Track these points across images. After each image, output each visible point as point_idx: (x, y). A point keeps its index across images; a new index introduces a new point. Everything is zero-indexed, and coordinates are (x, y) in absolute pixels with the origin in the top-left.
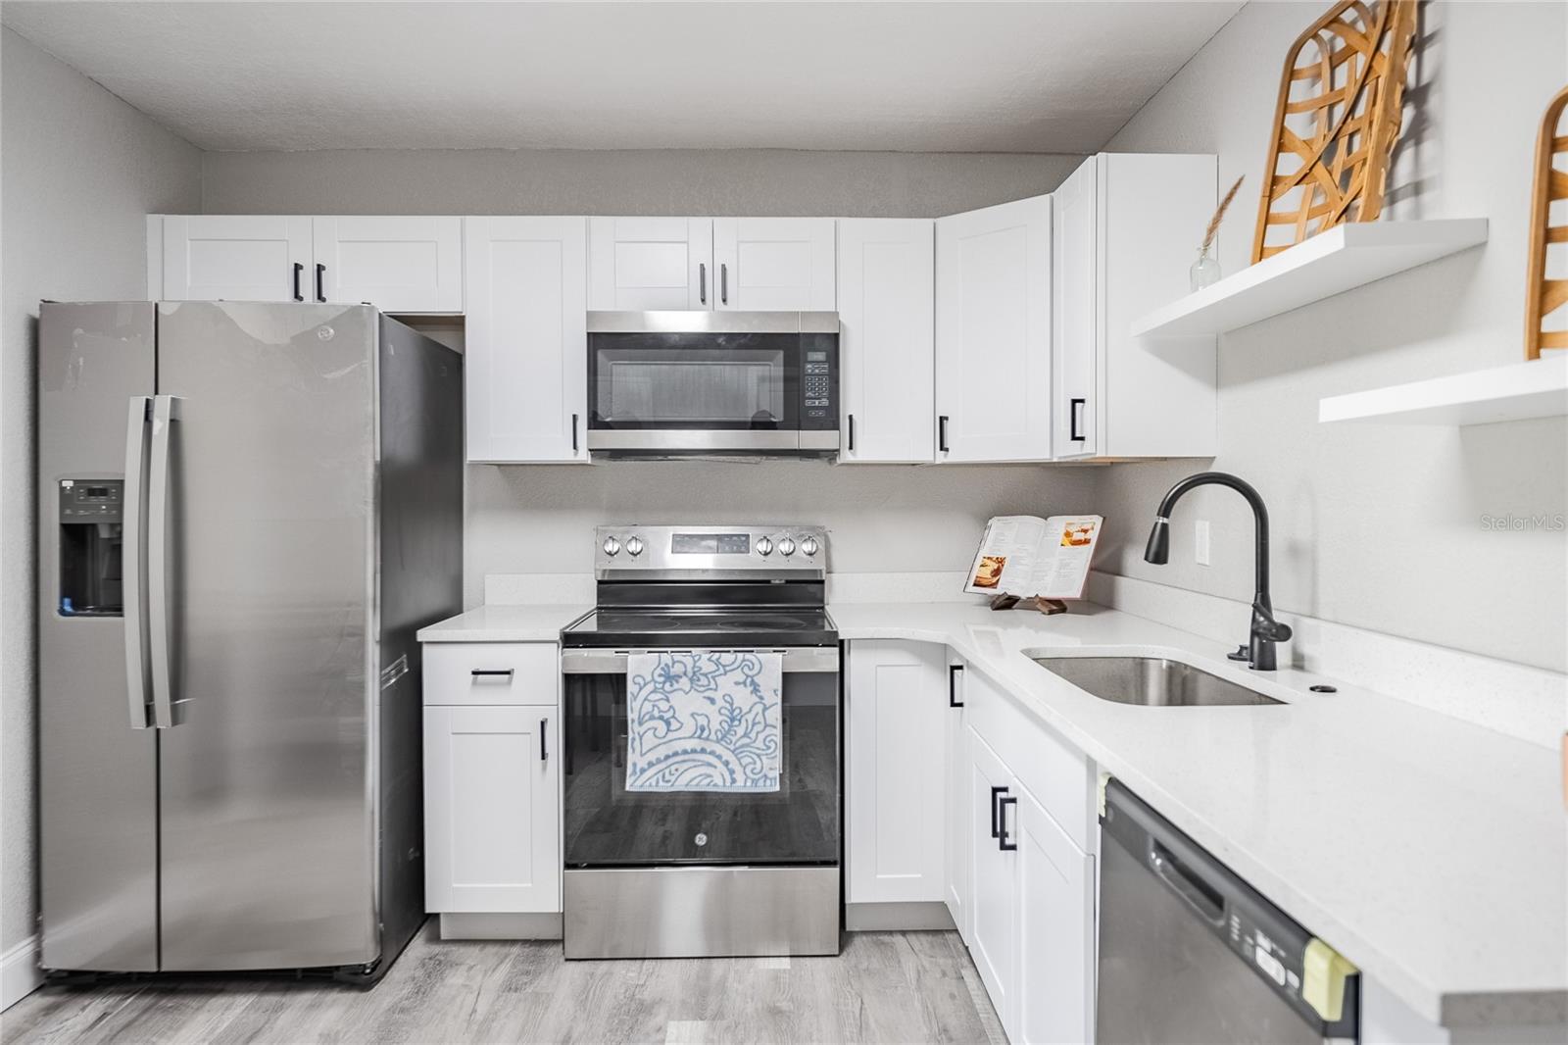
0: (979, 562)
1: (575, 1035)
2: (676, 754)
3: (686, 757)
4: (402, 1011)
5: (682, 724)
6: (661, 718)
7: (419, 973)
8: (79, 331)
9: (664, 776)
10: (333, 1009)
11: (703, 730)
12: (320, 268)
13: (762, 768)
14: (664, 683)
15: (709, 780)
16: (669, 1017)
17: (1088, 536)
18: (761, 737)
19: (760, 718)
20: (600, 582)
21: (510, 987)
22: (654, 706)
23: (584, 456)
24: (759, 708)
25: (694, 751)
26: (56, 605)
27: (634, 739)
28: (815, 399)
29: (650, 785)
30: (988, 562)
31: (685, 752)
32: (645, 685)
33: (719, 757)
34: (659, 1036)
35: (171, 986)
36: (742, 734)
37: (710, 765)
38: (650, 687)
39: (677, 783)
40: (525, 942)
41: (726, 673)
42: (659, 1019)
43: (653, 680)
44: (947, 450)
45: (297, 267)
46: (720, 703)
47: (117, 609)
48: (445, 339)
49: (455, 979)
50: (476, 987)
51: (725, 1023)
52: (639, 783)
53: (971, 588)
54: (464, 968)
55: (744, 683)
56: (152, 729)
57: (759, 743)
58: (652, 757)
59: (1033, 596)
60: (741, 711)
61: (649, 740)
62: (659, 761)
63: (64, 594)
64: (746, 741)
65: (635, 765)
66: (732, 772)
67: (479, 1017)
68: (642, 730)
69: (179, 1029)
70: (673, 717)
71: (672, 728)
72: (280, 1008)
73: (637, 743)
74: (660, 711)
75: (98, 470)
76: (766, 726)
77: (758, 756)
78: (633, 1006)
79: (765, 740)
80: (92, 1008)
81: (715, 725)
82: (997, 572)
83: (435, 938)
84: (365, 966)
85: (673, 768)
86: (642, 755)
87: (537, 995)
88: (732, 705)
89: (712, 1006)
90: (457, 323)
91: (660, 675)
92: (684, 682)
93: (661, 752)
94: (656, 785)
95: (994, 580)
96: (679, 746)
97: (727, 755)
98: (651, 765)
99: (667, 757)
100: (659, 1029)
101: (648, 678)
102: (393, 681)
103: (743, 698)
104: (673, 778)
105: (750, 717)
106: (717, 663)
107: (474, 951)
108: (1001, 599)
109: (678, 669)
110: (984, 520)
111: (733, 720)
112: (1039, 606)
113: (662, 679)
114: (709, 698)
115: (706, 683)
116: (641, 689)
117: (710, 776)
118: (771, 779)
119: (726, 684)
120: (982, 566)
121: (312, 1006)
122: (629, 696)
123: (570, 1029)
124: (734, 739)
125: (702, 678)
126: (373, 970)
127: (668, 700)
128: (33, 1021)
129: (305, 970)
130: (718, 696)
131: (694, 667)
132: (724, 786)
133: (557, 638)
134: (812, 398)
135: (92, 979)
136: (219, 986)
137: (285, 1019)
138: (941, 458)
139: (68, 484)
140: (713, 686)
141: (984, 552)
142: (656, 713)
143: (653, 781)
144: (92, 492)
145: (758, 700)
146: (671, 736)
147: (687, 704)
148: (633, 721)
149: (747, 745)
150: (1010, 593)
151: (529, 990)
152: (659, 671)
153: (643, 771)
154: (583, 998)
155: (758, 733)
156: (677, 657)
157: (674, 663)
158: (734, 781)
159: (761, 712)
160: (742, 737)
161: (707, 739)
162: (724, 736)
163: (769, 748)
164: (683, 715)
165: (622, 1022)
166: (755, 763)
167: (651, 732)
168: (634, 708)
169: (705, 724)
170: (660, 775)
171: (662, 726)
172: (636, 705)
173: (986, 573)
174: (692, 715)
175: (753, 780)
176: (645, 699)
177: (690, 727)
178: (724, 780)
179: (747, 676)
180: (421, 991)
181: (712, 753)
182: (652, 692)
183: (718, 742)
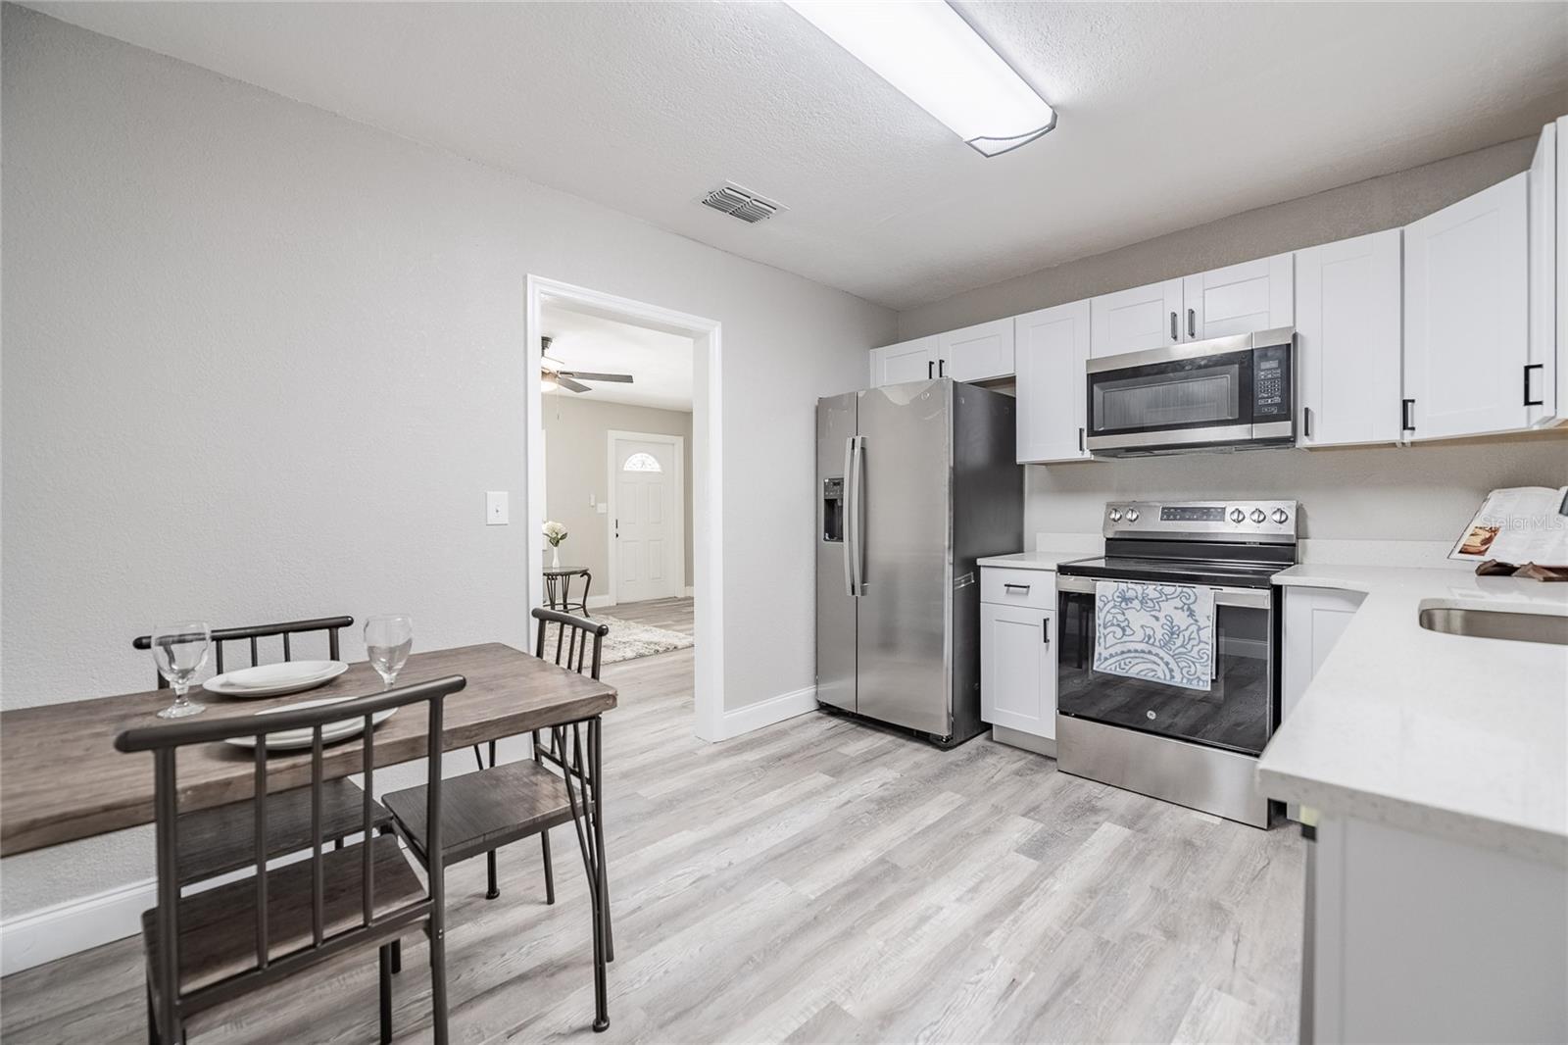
0: (1470, 531)
1: (1042, 807)
2: (1129, 651)
3: (1137, 655)
4: (957, 765)
5: (1134, 632)
6: (1118, 625)
7: (974, 752)
8: (830, 410)
9: (1120, 665)
10: (925, 754)
11: (1149, 639)
12: (941, 362)
13: (1196, 672)
14: (1121, 602)
15: (1153, 673)
16: (1107, 820)
18: (1196, 649)
19: (1194, 635)
20: (1108, 539)
21: (1018, 773)
22: (1113, 617)
23: (1087, 455)
24: (1194, 628)
25: (1143, 652)
26: (823, 537)
27: (1100, 637)
28: (1268, 398)
29: (1111, 670)
30: (1480, 532)
31: (1136, 651)
32: (1108, 602)
33: (1162, 659)
34: (1094, 827)
35: (863, 723)
36: (1179, 645)
37: (1154, 663)
38: (1111, 604)
39: (1131, 671)
40: (1039, 755)
41: (1167, 600)
42: (1100, 818)
43: (1114, 600)
44: (1413, 429)
45: (931, 363)
46: (1163, 620)
47: (841, 539)
48: (1005, 391)
49: (990, 760)
50: (999, 767)
51: (1145, 836)
52: (1102, 666)
53: (1456, 555)
54: (997, 757)
55: (1182, 608)
56: (854, 596)
57: (1194, 653)
58: (1112, 651)
59: (1526, 563)
60: (1179, 628)
61: (1110, 640)
62: (1117, 654)
63: (826, 531)
64: (1183, 650)
65: (1100, 654)
66: (1171, 671)
67: (994, 781)
68: (1106, 632)
69: (859, 741)
70: (1128, 626)
71: (1127, 633)
72: (903, 745)
73: (1102, 640)
74: (1118, 621)
75: (835, 475)
76: (1200, 641)
77: (1193, 663)
78: (1087, 806)
79: (1199, 652)
80: (835, 721)
81: (1159, 636)
82: (1487, 541)
83: (990, 738)
84: (942, 737)
85: (1127, 661)
86: (1106, 648)
87: (1031, 780)
88: (1172, 623)
89: (1142, 824)
90: (1011, 381)
91: (1118, 597)
92: (1136, 603)
93: (1118, 648)
94: (1115, 670)
95: (1484, 548)
96: (1132, 646)
97: (1167, 658)
98: (1111, 656)
99: (1123, 653)
100: (1097, 823)
101: (1110, 598)
102: (963, 585)
103: (1181, 619)
104: (1127, 668)
105: (1187, 634)
106: (1161, 592)
107: (1008, 751)
108: (1489, 565)
109: (1131, 594)
110: (1484, 493)
111: (1172, 634)
112: (1531, 573)
113: (1120, 600)
114: (1154, 616)
115: (1152, 605)
116: (1105, 605)
117: (1154, 671)
118: (1203, 681)
119: (1167, 608)
120: (1472, 535)
121: (917, 750)
122: (1097, 609)
123: (1041, 804)
124: (1173, 648)
125: (1149, 601)
126: (947, 740)
127: (1124, 614)
128: (811, 721)
129: (918, 732)
130: (1161, 615)
131: (1143, 593)
132: (1165, 679)
133: (1055, 568)
134: (1264, 398)
135: (835, 711)
136: (882, 729)
137: (903, 750)
138: (1408, 437)
139: (827, 481)
140: (1157, 607)
141: (1477, 523)
142: (1115, 622)
143: (1113, 667)
144: (835, 484)
145: (1193, 622)
146: (1125, 638)
147: (1138, 618)
148: (1100, 625)
149: (1185, 654)
150: (1499, 560)
151: (1028, 778)
152: (1117, 594)
153: (1106, 659)
154: (1057, 792)
155: (1193, 646)
156: (1131, 585)
157: (1128, 589)
158: (1172, 677)
159: (1195, 632)
160: (1179, 647)
161: (1153, 645)
162: (1165, 644)
163: (1202, 658)
164: (1136, 626)
165: (1074, 811)
166: (1190, 667)
167: (1111, 634)
168: (1101, 617)
169: (1151, 634)
170: (1118, 664)
171: (1119, 633)
172: (1102, 615)
173: (1476, 542)
174: (1142, 627)
175: (1188, 680)
176: (1108, 612)
177: (1140, 635)
178: (1165, 676)
179: (1185, 604)
180: (971, 759)
181: (1157, 655)
182: (1113, 608)
183: (1161, 647)
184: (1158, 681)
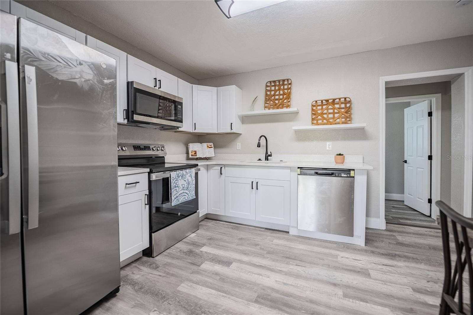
1: (191, 262)
3: (180, 195)
6: (177, 187)
11: (184, 188)
14: (178, 178)
17: (212, 146)
22: (176, 184)
24: (192, 181)
25: (182, 193)
28: (179, 116)
32: (174, 179)
33: (187, 193)
37: (185, 195)
38: (175, 180)
41: (187, 174)
42: (197, 251)
43: (176, 178)
46: (187, 181)
52: (174, 203)
55: (190, 176)
58: (175, 197)
60: (189, 182)
61: (175, 193)
62: (177, 197)
64: (191, 188)
65: (173, 199)
66: (189, 196)
68: (173, 190)
71: (179, 188)
74: (177, 185)
76: (193, 184)
77: (192, 191)
81: (186, 186)
82: (196, 153)
85: (179, 198)
86: (173, 197)
89: (200, 244)
92: (181, 178)
93: (177, 195)
94: (177, 203)
95: (196, 155)
96: (180, 192)
98: (175, 199)
100: (201, 251)
103: (190, 179)
105: (191, 183)
106: (186, 171)
109: (180, 175)
111: (188, 184)
114: (185, 180)
117: (185, 198)
120: (191, 152)
122: (171, 183)
124: (189, 189)
125: (184, 176)
127: (178, 182)
131: (182, 174)
133: (149, 171)
138: (194, 131)
141: (191, 150)
145: (192, 179)
146: (179, 190)
147: (181, 182)
150: (200, 157)
152: (177, 176)
155: (192, 186)
156: (180, 172)
162: (187, 188)
164: (180, 185)
166: (192, 193)
167: (175, 190)
169: (184, 186)
170: (177, 201)
173: (193, 154)
174: (182, 185)
175: (192, 197)
176: (174, 183)
177: (182, 188)
178: (188, 198)
179: (190, 174)
181: (185, 193)
182: (176, 181)
183: (186, 190)
184: (187, 200)
